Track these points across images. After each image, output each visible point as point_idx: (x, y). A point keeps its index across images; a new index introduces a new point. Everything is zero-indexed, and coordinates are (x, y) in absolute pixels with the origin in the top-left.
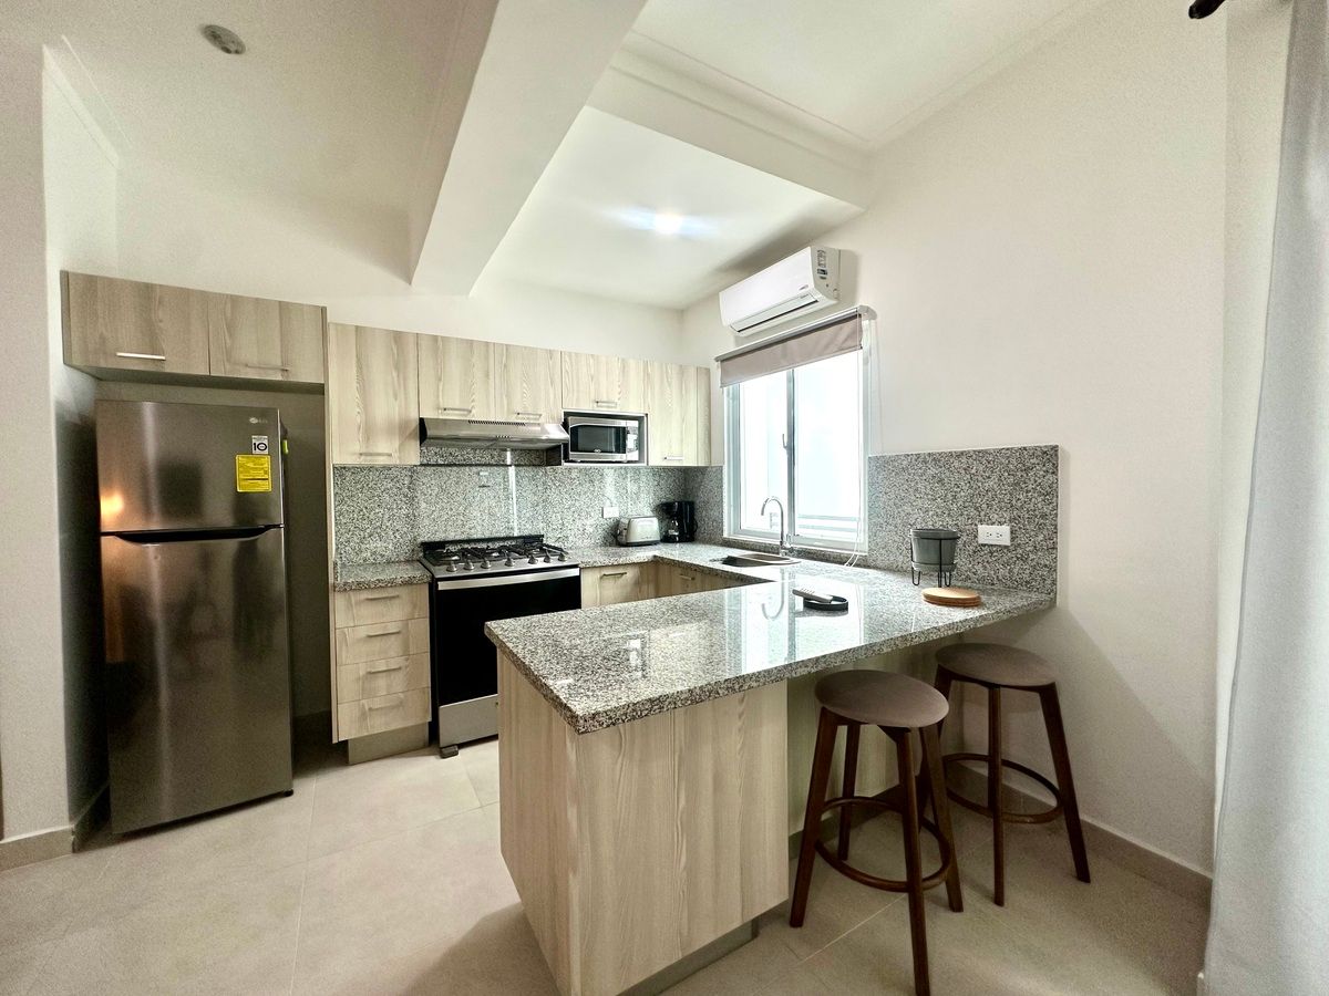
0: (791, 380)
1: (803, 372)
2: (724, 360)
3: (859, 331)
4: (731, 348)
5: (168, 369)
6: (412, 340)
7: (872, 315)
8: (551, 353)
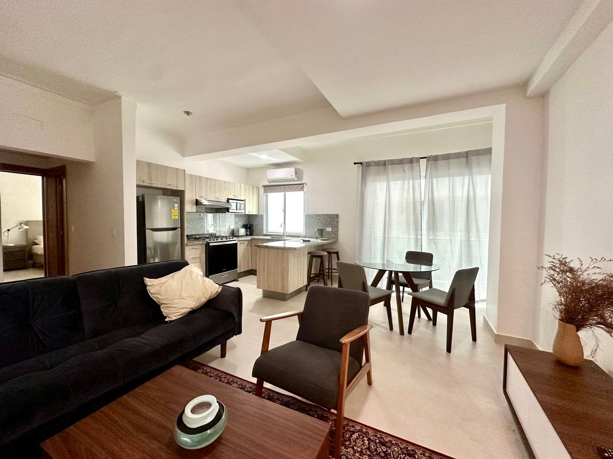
0: (285, 194)
1: (288, 194)
2: (265, 186)
3: (303, 187)
4: (267, 184)
5: (154, 186)
6: (195, 177)
7: (306, 185)
8: (225, 182)
